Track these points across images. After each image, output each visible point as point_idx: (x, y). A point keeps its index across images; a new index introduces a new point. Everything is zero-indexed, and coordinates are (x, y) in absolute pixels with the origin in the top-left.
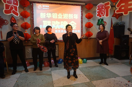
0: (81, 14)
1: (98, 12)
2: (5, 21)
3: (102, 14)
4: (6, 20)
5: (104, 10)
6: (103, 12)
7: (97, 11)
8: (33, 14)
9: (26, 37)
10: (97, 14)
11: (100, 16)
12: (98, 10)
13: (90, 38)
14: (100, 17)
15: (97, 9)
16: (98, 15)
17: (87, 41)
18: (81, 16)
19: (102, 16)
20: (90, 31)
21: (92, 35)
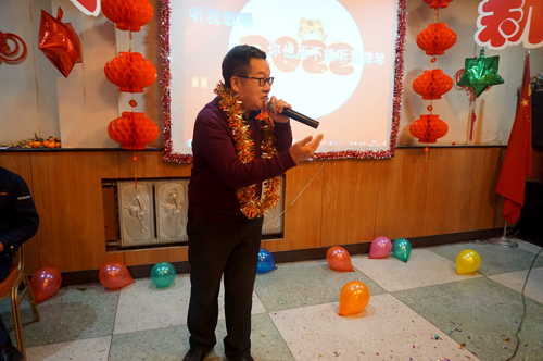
0: (397, 30)
1: (484, 21)
2: (10, 43)
3: (509, 28)
4: (11, 36)
5: (520, 10)
6: (516, 23)
7: (483, 14)
8: (168, 8)
9: (134, 130)
10: (481, 28)
11: (498, 41)
12: (485, 10)
13: (430, 147)
14: (493, 44)
15: (482, 4)
16: (483, 37)
17: (414, 161)
18: (396, 36)
19: (507, 43)
20: (434, 113)
21: (446, 131)
